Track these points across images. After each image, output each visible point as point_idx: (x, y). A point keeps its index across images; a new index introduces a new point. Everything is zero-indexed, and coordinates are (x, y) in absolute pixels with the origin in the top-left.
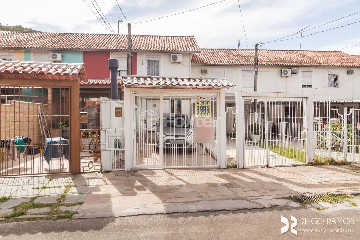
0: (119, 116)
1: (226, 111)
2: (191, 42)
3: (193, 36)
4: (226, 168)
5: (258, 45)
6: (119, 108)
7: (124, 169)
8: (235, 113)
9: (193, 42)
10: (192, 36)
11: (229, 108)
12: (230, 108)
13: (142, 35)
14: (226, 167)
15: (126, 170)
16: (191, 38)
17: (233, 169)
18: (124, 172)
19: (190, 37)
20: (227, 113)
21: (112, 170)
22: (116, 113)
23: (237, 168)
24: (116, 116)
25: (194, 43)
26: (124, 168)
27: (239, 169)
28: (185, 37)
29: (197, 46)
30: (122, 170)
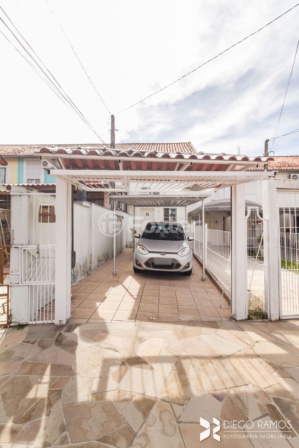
0: (45, 221)
2: (187, 147)
3: (190, 142)
4: (246, 319)
5: (269, 140)
6: (45, 207)
7: (53, 321)
9: (190, 147)
10: (189, 143)
11: (252, 209)
14: (247, 318)
15: (56, 322)
16: (188, 144)
17: (261, 320)
18: (52, 326)
19: (186, 143)
20: (249, 218)
21: (30, 323)
22: (40, 215)
23: (267, 318)
24: (40, 221)
25: (191, 148)
26: (54, 319)
27: (271, 321)
28: (182, 143)
29: (194, 150)
30: (50, 322)
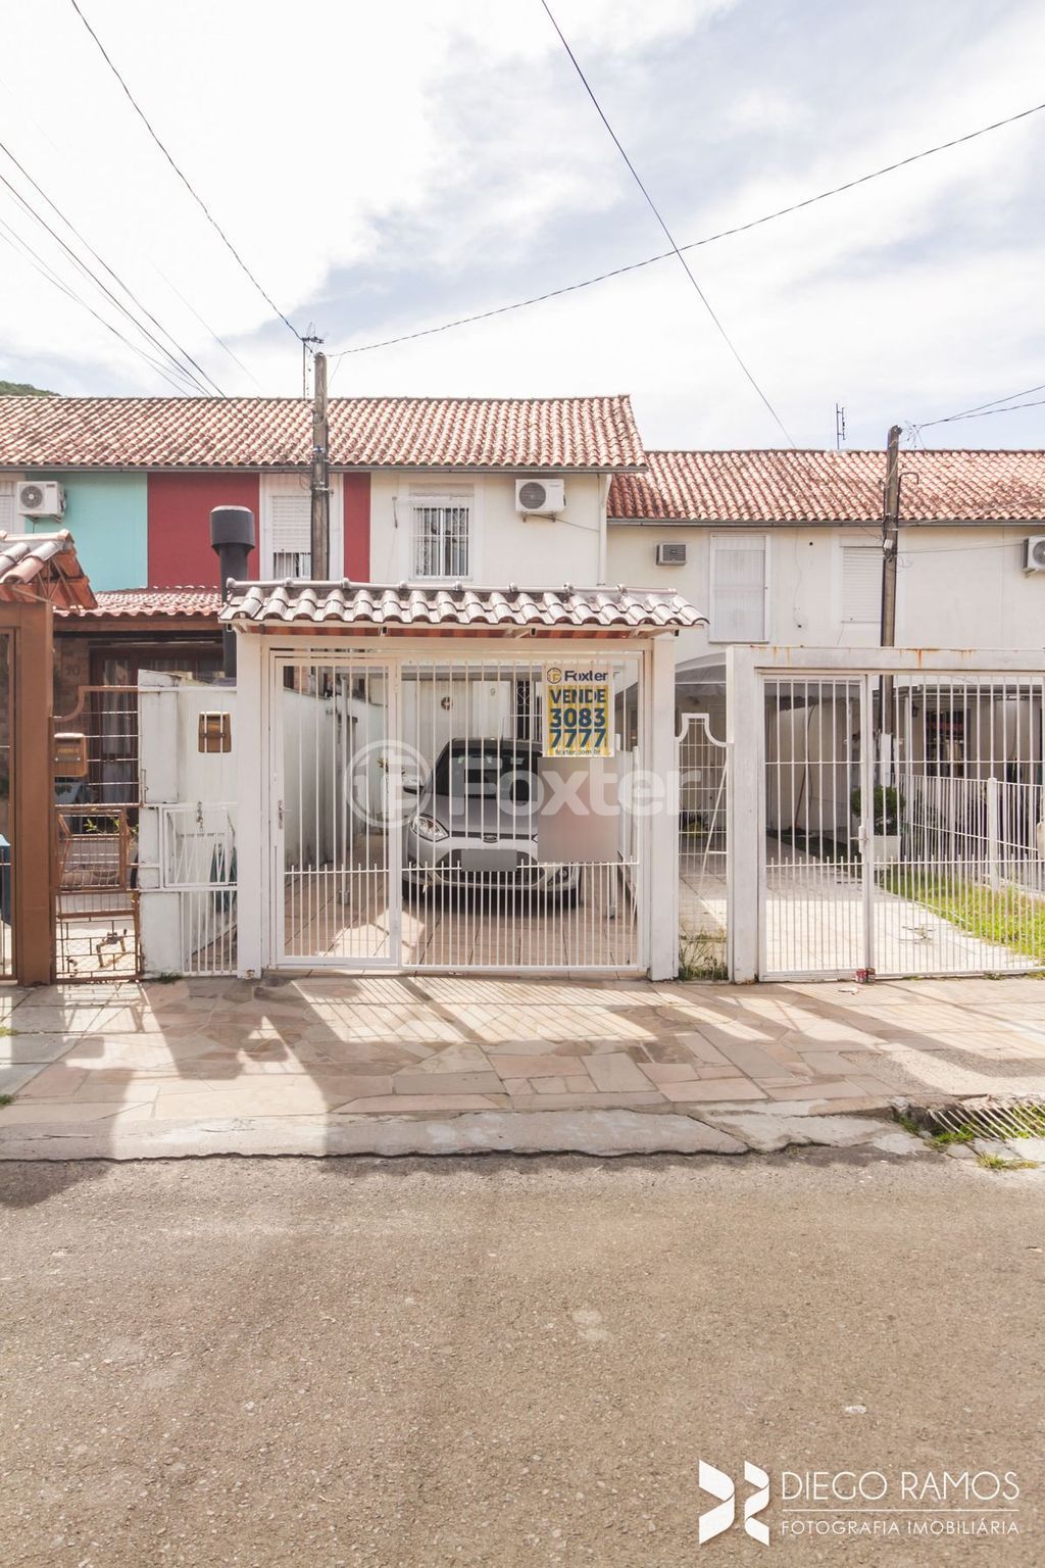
0: (214, 750)
1: (677, 734)
2: (610, 426)
3: (628, 397)
4: (675, 979)
5: (899, 431)
6: (214, 718)
7: (234, 973)
8: (723, 738)
9: (621, 425)
10: (621, 399)
11: (691, 720)
12: (699, 720)
13: (402, 396)
14: (676, 975)
15: (241, 973)
16: (616, 404)
17: (711, 982)
18: (232, 981)
19: (611, 400)
20: (685, 741)
21: (186, 974)
22: (202, 736)
23: (727, 979)
24: (201, 750)
25: (626, 428)
26: (235, 968)
27: (734, 983)
28: (592, 400)
29: (635, 442)
30: (227, 973)
